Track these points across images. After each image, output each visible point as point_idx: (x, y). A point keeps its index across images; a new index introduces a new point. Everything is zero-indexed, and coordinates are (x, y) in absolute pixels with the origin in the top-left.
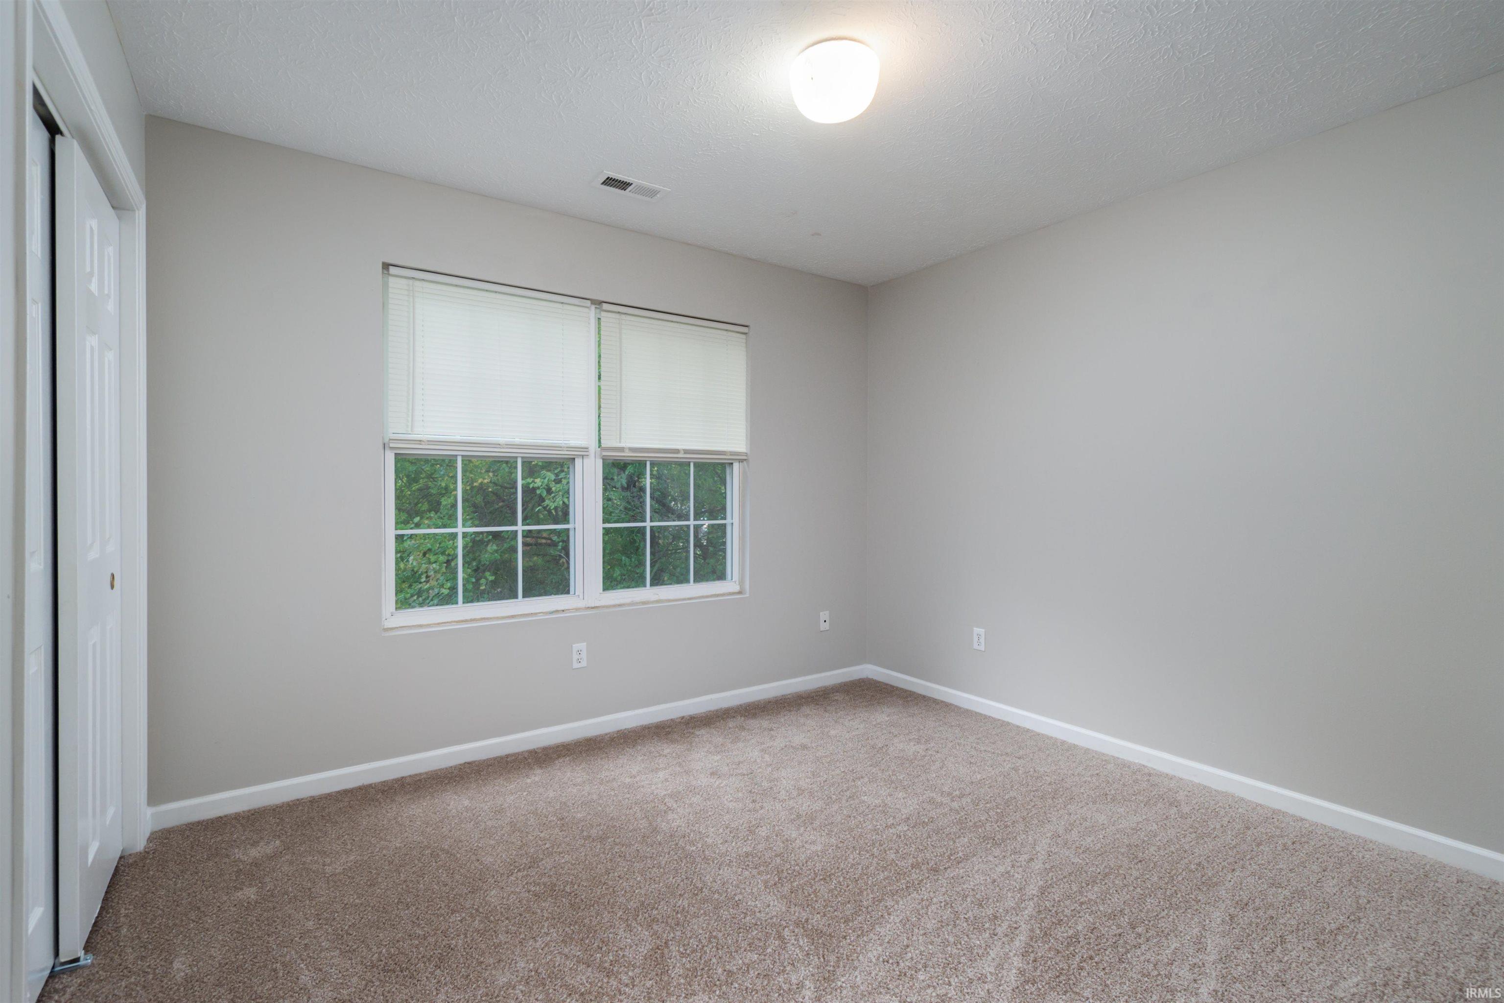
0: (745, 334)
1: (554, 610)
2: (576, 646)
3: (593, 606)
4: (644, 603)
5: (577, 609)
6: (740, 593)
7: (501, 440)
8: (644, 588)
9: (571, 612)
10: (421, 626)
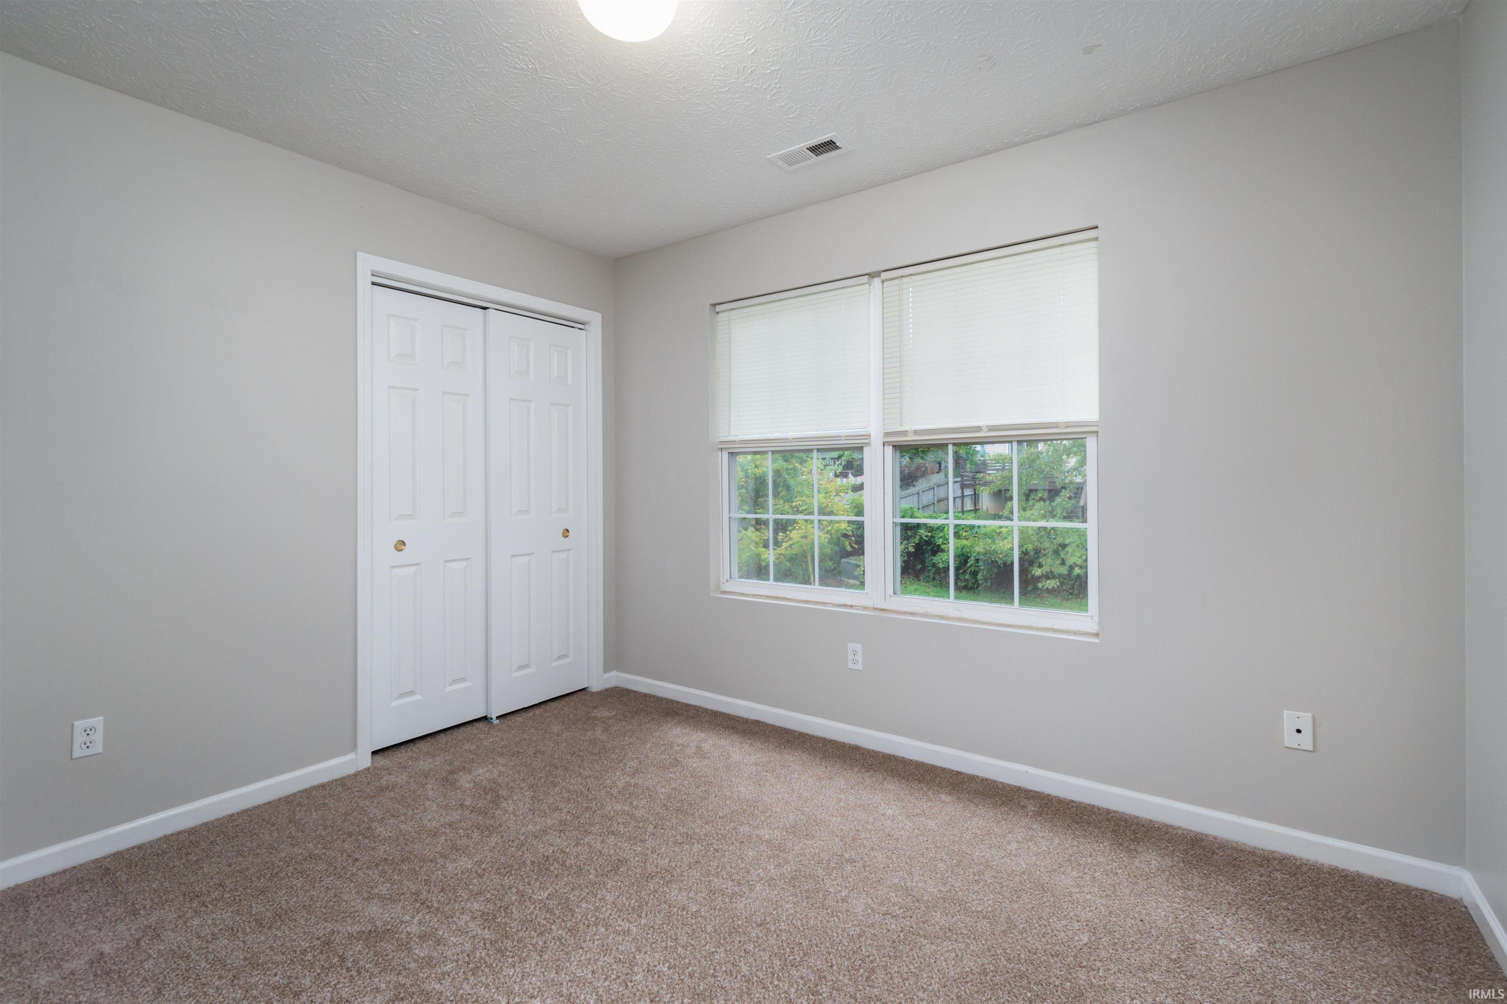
0: (1096, 239)
1: (843, 603)
2: (851, 646)
3: (882, 608)
4: (941, 617)
5: (865, 608)
6: (1097, 635)
7: (791, 435)
8: (946, 600)
9: (857, 609)
10: (743, 594)
